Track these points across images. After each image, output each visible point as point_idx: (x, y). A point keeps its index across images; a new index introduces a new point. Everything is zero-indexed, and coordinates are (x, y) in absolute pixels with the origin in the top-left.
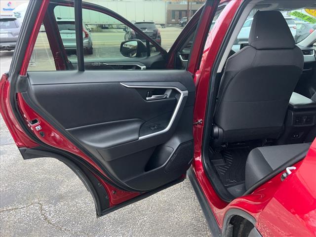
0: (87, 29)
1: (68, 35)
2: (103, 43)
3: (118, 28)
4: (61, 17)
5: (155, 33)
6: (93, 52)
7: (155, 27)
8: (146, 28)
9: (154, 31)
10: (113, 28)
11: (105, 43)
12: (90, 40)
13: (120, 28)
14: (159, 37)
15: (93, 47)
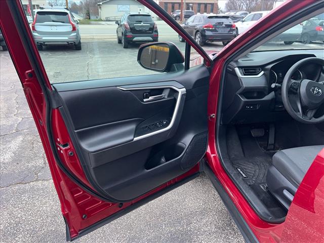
0: (75, 21)
1: (53, 27)
2: (92, 37)
3: (107, 21)
4: (44, 7)
5: (152, 27)
6: (82, 47)
7: (151, 21)
8: (141, 22)
9: (151, 24)
10: (102, 20)
11: (94, 37)
12: (78, 33)
13: (109, 21)
14: (156, 31)
15: (81, 41)
